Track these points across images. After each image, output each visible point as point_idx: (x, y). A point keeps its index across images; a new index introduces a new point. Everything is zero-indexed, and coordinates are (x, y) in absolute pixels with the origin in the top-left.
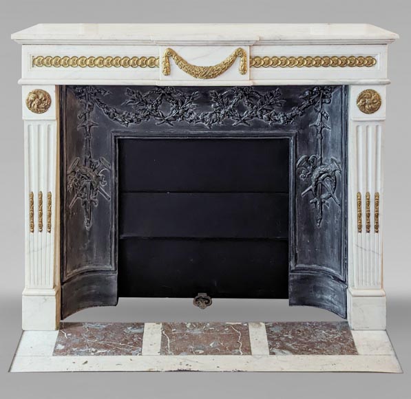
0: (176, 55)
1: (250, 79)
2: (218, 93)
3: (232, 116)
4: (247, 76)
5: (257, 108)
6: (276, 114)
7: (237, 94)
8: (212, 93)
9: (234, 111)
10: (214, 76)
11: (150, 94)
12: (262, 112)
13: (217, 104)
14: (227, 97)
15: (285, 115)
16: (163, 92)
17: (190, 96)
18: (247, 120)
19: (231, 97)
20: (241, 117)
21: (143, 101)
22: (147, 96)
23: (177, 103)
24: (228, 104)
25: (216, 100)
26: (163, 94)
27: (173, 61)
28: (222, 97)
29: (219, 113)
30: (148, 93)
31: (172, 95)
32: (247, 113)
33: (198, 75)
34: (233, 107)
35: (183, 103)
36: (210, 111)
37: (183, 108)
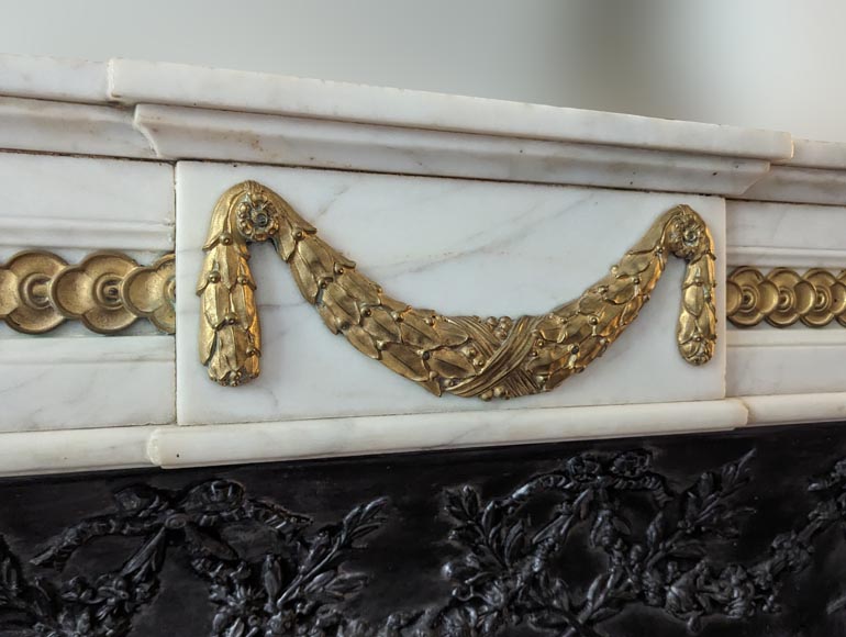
0: (307, 231)
1: (729, 395)
2: (486, 500)
3: (537, 609)
4: (713, 376)
5: (642, 558)
6: (714, 575)
7: (573, 493)
8: (455, 500)
9: (548, 583)
10: (554, 377)
11: (83, 541)
12: (664, 572)
13: (470, 560)
14: (523, 513)
15: (750, 577)
16: (171, 519)
17: (333, 531)
18: (600, 619)
19: (538, 510)
20: (575, 610)
21: (26, 592)
22: (62, 557)
23: (253, 581)
24: (523, 551)
25: (469, 538)
26: (174, 535)
27: (280, 281)
28: (497, 515)
29: (477, 603)
30: (69, 536)
31: (227, 531)
32: (602, 585)
33: (456, 370)
34: (546, 562)
35: (287, 574)
36: (432, 597)
37: (289, 605)
